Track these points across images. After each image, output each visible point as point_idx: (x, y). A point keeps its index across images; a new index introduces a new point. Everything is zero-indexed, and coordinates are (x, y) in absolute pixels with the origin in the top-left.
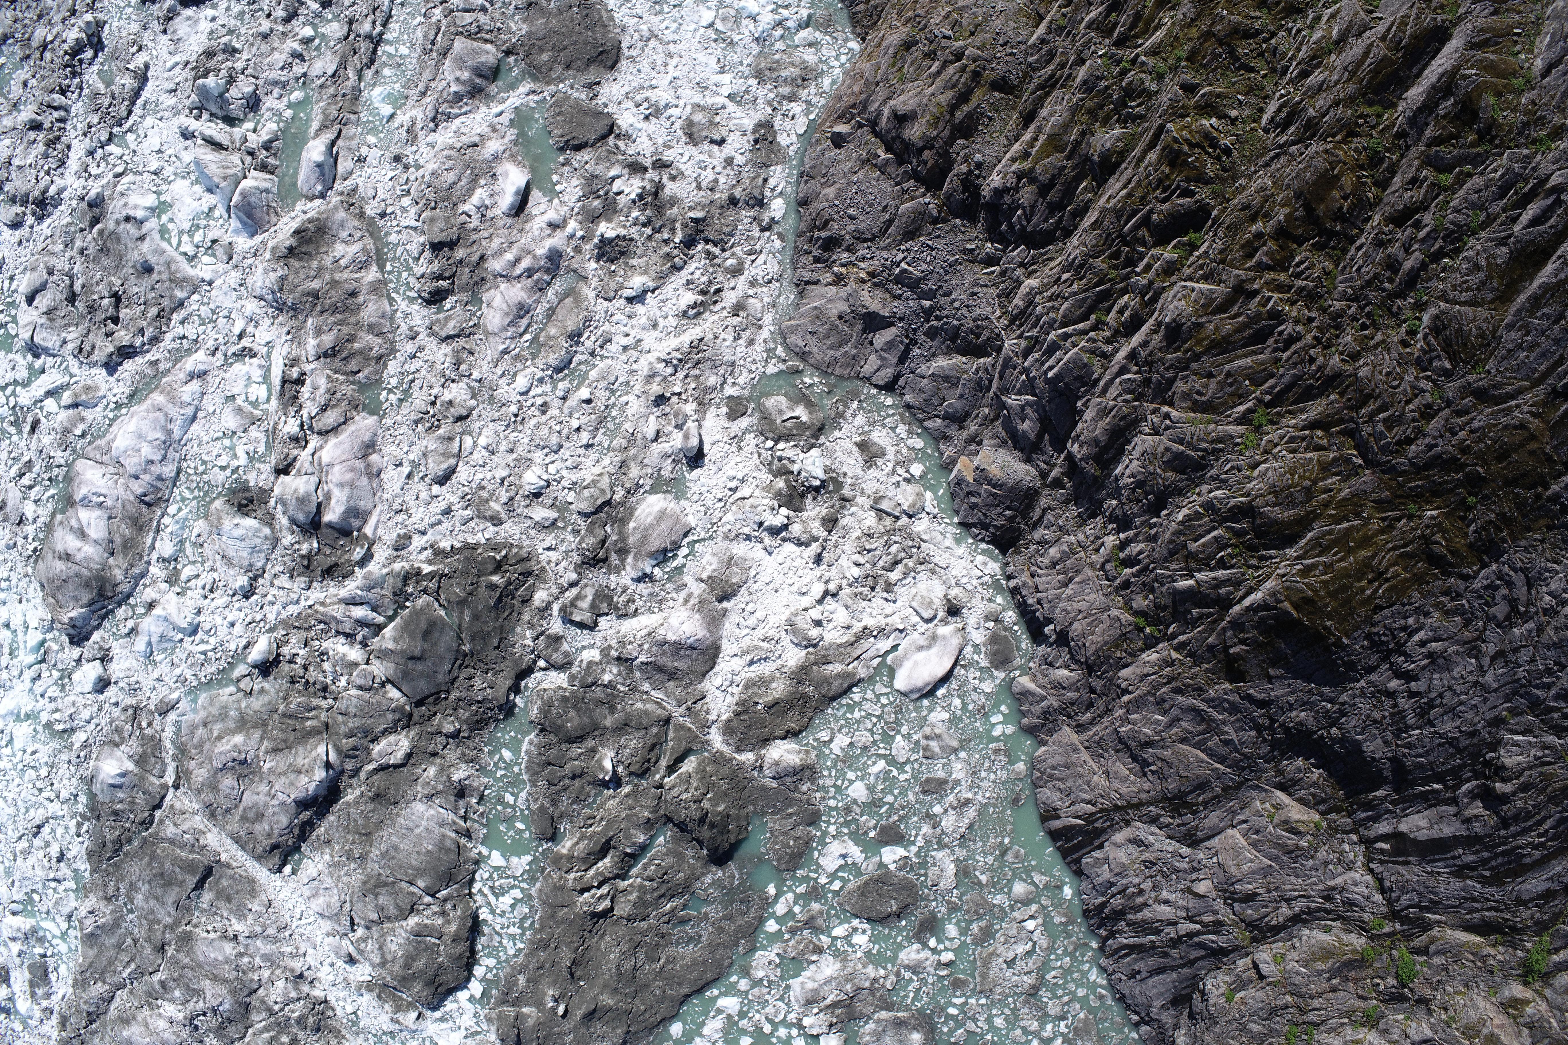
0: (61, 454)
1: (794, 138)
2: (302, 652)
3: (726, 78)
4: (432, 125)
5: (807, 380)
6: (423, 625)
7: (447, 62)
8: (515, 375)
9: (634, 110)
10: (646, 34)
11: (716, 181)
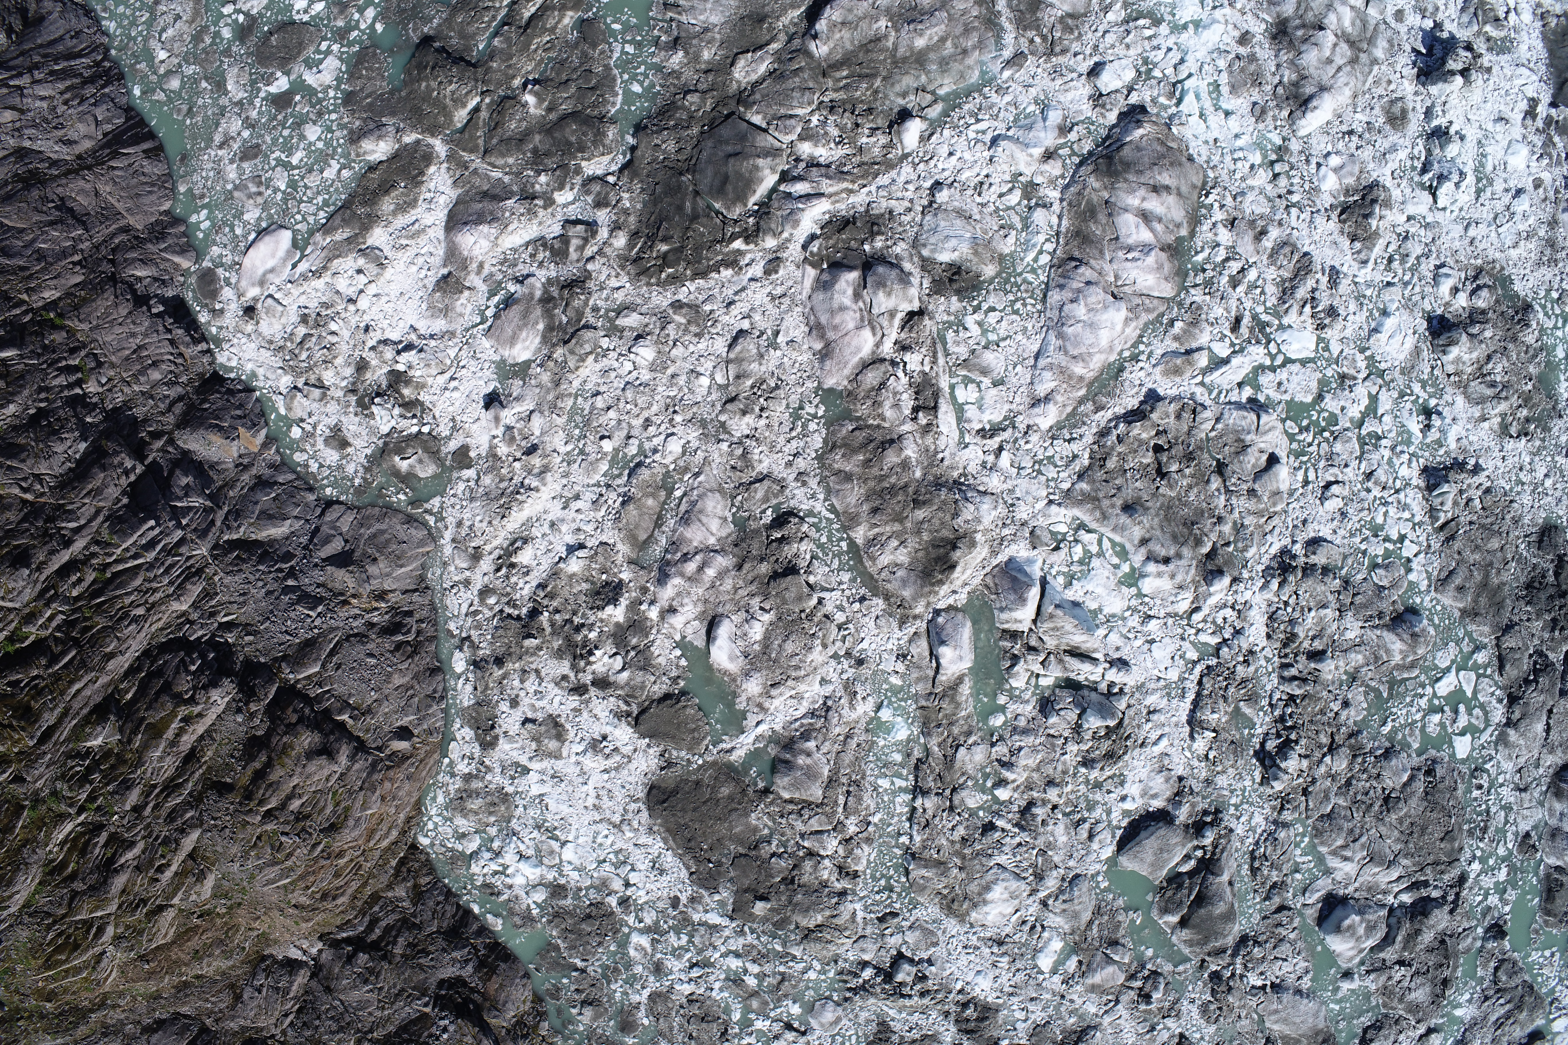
0: (1195, 298)
1: (458, 737)
2: (864, 140)
3: (535, 790)
4: (830, 703)
5: (402, 497)
6: (729, 188)
7: (826, 772)
8: (684, 453)
9: (618, 744)
10: (625, 828)
11: (522, 681)
